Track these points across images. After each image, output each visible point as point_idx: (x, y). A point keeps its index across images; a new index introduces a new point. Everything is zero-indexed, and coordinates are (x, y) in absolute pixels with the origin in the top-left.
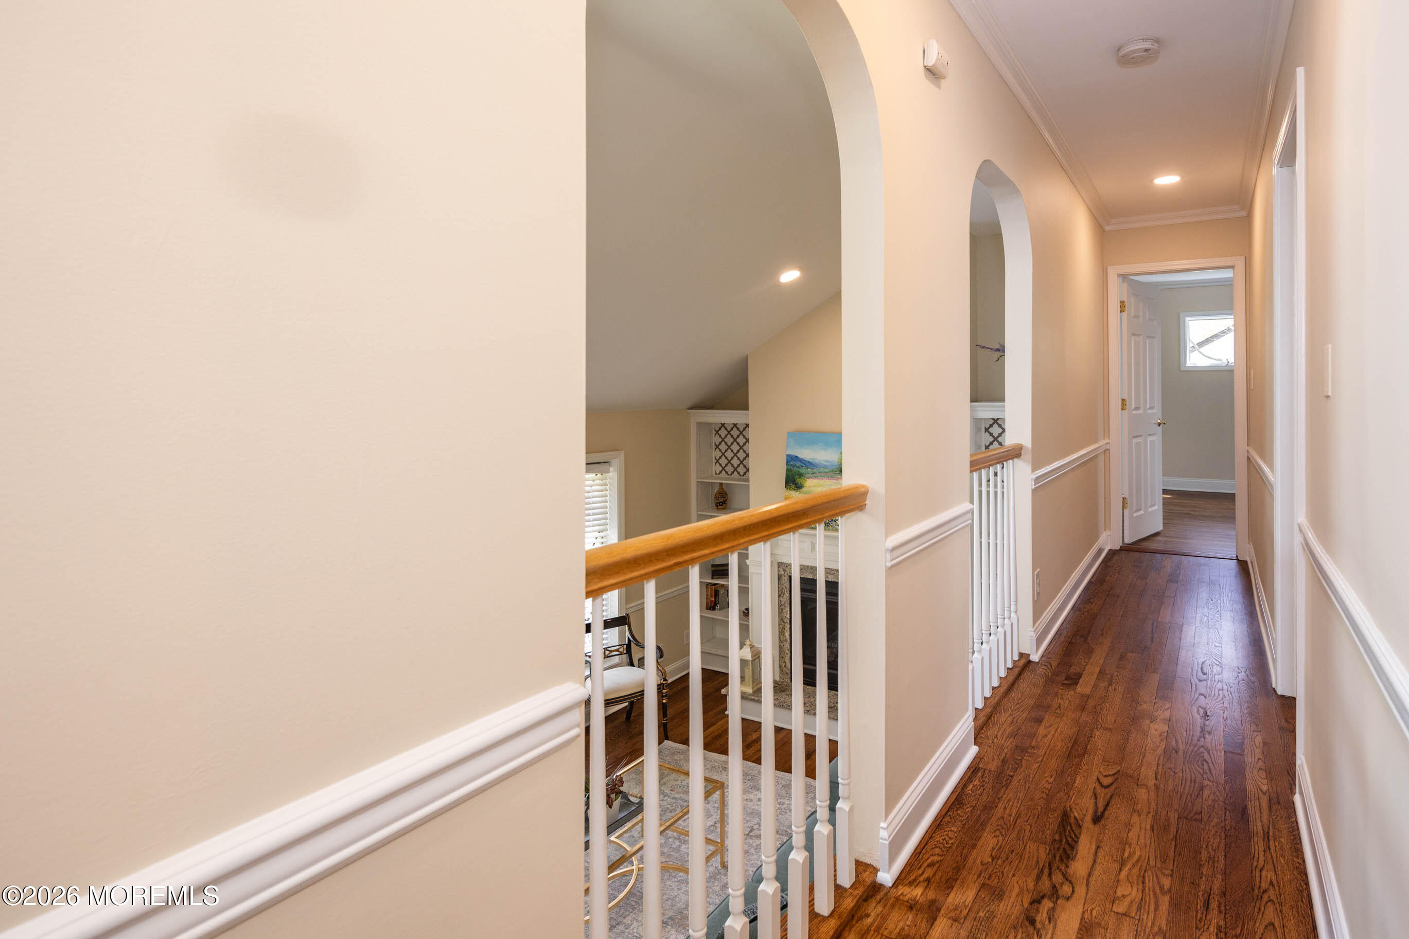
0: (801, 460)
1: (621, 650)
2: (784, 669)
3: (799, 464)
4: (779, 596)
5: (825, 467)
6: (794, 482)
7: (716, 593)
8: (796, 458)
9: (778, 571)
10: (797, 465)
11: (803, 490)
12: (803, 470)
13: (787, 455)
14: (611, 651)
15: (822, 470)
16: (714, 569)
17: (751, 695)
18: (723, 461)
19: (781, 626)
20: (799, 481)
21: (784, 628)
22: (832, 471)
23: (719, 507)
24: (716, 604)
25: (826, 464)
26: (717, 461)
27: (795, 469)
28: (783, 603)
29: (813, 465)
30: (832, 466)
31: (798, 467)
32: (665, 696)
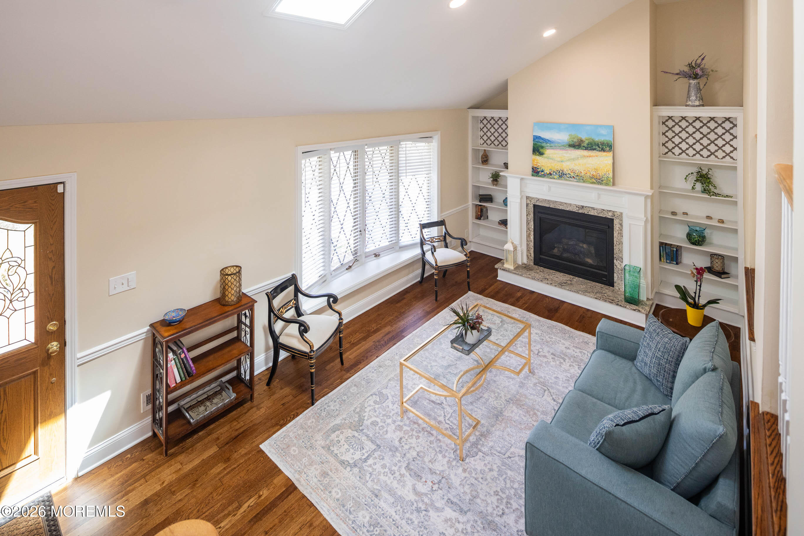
0: (543, 139)
1: (441, 239)
2: (530, 257)
3: (541, 141)
4: (527, 215)
5: (559, 143)
6: (538, 151)
7: (482, 210)
8: (540, 138)
9: (527, 201)
10: (540, 141)
11: (544, 156)
12: (544, 144)
13: (534, 136)
14: (436, 239)
15: (556, 144)
16: (481, 197)
17: (513, 270)
18: (485, 138)
19: (528, 233)
20: (541, 150)
21: (530, 234)
22: (563, 146)
23: (484, 163)
24: (481, 217)
25: (559, 141)
26: (482, 138)
27: (539, 144)
28: (529, 220)
29: (551, 142)
30: (564, 142)
31: (541, 143)
32: (469, 267)
